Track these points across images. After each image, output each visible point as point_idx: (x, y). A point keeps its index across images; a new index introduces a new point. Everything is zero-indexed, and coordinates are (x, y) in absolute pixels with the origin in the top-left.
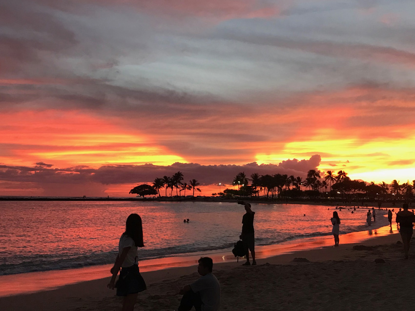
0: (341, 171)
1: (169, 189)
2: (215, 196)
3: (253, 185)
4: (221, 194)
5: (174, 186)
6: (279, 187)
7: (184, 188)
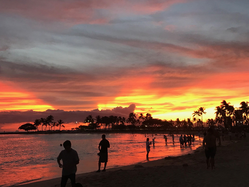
0: (148, 114)
1: (45, 126)
2: (74, 130)
3: (97, 123)
4: (77, 128)
5: (47, 124)
6: (112, 123)
7: (54, 125)
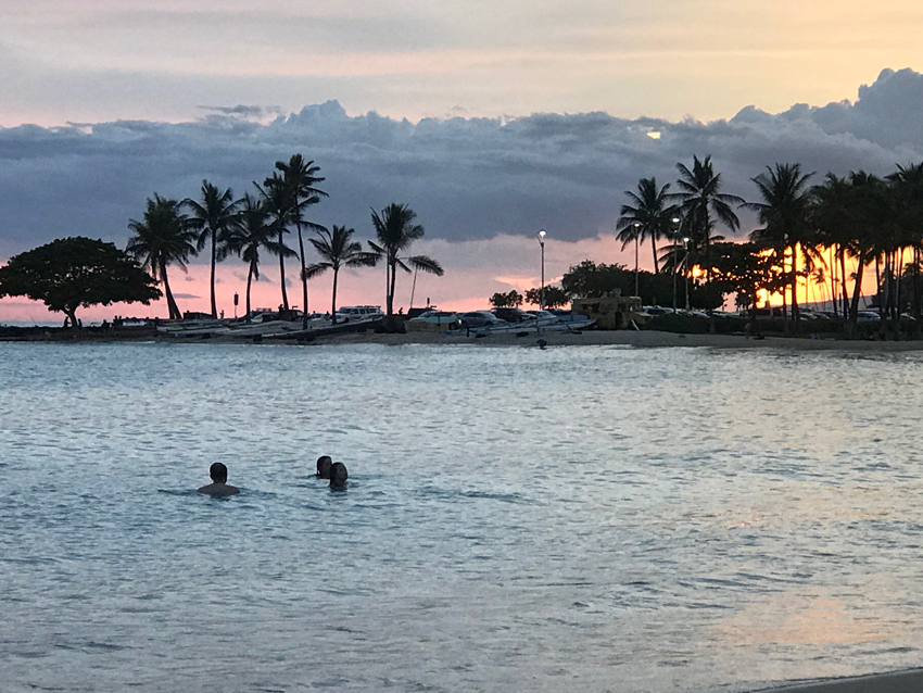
3: (762, 240)
